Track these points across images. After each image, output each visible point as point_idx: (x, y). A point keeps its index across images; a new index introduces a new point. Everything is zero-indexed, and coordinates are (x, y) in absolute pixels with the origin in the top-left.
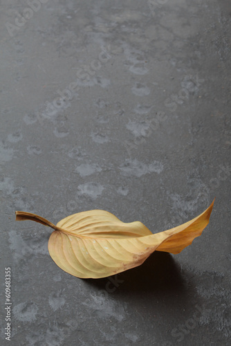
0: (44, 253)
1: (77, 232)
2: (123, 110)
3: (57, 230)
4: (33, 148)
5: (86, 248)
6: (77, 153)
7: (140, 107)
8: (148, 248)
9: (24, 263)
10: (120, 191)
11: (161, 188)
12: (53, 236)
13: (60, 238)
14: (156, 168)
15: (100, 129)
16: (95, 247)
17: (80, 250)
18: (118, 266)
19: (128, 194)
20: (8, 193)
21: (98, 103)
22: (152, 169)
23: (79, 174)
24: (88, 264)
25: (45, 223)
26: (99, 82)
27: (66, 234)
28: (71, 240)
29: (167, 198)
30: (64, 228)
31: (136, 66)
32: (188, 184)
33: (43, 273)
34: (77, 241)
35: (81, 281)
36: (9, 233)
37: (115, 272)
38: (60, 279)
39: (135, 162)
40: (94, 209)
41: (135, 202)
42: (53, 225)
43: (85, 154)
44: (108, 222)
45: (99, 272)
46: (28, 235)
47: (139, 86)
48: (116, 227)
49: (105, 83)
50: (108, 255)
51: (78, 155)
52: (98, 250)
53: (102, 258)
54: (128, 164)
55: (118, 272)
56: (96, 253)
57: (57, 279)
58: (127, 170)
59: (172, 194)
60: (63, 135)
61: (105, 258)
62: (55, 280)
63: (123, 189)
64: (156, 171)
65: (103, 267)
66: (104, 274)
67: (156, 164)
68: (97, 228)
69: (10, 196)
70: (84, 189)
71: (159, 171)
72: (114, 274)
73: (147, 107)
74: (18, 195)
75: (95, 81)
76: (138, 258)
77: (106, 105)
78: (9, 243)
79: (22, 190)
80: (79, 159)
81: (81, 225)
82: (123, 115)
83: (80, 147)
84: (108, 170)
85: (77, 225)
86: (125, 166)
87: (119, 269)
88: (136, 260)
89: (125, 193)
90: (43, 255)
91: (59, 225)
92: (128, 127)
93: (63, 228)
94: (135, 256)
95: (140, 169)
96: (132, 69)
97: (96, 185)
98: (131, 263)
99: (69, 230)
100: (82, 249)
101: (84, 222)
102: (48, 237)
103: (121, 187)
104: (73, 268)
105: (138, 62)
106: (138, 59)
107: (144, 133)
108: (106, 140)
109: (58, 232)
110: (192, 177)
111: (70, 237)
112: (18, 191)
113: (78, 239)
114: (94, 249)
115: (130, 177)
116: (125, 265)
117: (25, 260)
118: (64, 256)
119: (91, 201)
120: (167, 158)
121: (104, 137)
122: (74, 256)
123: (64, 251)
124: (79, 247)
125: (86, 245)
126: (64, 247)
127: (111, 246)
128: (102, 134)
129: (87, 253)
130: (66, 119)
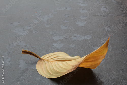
0: (34, 68)
1: (50, 60)
2: (75, 18)
3: (40, 59)
4: (36, 31)
5: (52, 66)
6: (54, 32)
7: (83, 17)
8: (79, 62)
9: (24, 72)
10: (71, 46)
11: (90, 45)
12: (39, 62)
13: (42, 62)
14: (88, 37)
15: (65, 24)
16: (56, 65)
17: (49, 67)
18: (65, 71)
19: (74, 47)
20: (22, 46)
21: (65, 16)
22: (86, 37)
23: (54, 39)
24: (52, 72)
25: (36, 56)
26: (66, 9)
27: (44, 60)
28: (46, 63)
29: (92, 48)
30: (44, 58)
31: (82, 3)
32: (102, 43)
33: (32, 76)
34: (49, 63)
35: (49, 80)
36: (20, 61)
37: (64, 74)
38: (40, 79)
39: (79, 35)
40: (59, 52)
41: (77, 50)
42: (39, 57)
43: (57, 33)
44: (64, 56)
45: (57, 75)
46: (28, 62)
47: (82, 10)
48: (67, 58)
49: (69, 9)
50: (61, 67)
51: (54, 33)
52: (57, 66)
53: (58, 69)
54: (76, 36)
55: (65, 74)
56: (57, 67)
57: (38, 79)
58: (75, 38)
59: (94, 47)
60: (49, 26)
62: (37, 79)
63: (72, 45)
65: (59, 72)
66: (59, 75)
67: (88, 36)
68: (58, 58)
69: (23, 47)
71: (89, 39)
72: (63, 75)
73: (85, 17)
74: (26, 47)
75: (65, 8)
76: (75, 67)
77: (68, 16)
78: (19, 65)
79: (28, 45)
80: (54, 34)
81: (51, 57)
82: (75, 19)
83: (55, 30)
85: (50, 57)
86: (74, 37)
87: (66, 72)
88: (73, 68)
89: (73, 46)
91: (42, 57)
92: (77, 23)
93: (43, 58)
94: (73, 66)
95: (80, 38)
96: (80, 4)
98: (71, 69)
99: (46, 59)
100: (51, 66)
101: (53, 56)
102: (36, 63)
103: (72, 44)
104: (46, 74)
105: (83, 2)
106: (83, 1)
107: (83, 25)
108: (67, 28)
109: (41, 60)
110: (103, 40)
111: (46, 62)
112: (26, 46)
113: (49, 62)
114: (56, 66)
115: (76, 41)
116: (68, 71)
117: (25, 71)
118: (43, 70)
119: (58, 49)
120: (93, 34)
121: (66, 27)
122: (47, 69)
123: (43, 68)
124: (49, 65)
125: (52, 64)
126: (43, 66)
127: (63, 64)
128: (65, 26)
129: (52, 67)
130: (51, 21)
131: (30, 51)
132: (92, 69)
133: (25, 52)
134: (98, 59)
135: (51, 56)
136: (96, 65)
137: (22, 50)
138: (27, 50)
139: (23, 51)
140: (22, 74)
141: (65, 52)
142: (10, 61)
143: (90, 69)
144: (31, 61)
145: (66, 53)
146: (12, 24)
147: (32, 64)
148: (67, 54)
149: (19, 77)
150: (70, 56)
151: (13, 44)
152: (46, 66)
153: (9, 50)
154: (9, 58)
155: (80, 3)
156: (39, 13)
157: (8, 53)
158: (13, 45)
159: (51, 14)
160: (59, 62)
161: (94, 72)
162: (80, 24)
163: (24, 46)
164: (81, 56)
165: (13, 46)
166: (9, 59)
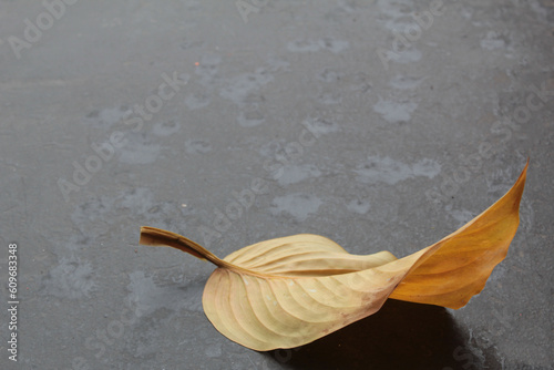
0: (192, 308)
1: (261, 270)
2: (370, 84)
3: (220, 266)
4: (197, 143)
5: (274, 296)
7: (403, 80)
8: (392, 279)
10: (353, 206)
12: (215, 279)
13: (227, 282)
14: (429, 169)
15: (324, 113)
16: (291, 291)
17: (262, 300)
18: (330, 318)
19: (369, 211)
20: (139, 212)
21: (324, 76)
22: (418, 170)
23: (276, 181)
24: (274, 322)
25: (201, 254)
26: (329, 45)
27: (239, 272)
28: (246, 282)
29: (447, 217)
30: (237, 263)
31: (398, 20)
32: (490, 194)
33: (186, 341)
34: (258, 284)
35: (260, 357)
36: (132, 276)
37: (326, 330)
38: (219, 352)
39: (387, 161)
40: (300, 233)
41: (382, 224)
42: (214, 256)
44: (322, 253)
45: (295, 335)
46: (166, 278)
48: (338, 261)
49: (339, 46)
50: (314, 302)
52: (295, 296)
53: (302, 308)
54: (373, 165)
55: (331, 331)
56: (293, 302)
57: (213, 352)
58: (371, 173)
59: (457, 211)
60: (254, 123)
61: (308, 307)
62: (209, 354)
63: (360, 203)
64: (425, 174)
65: (306, 324)
66: (305, 338)
67: (427, 164)
68: (299, 264)
69: (143, 217)
70: (284, 204)
71: (431, 175)
72: (324, 335)
73: (414, 79)
74: (158, 215)
75: (322, 44)
76: (373, 299)
77: (338, 78)
78: (127, 292)
79: (167, 207)
81: (269, 259)
82: (369, 91)
83: (283, 140)
84: (333, 175)
85: (262, 258)
86: (367, 167)
87: (334, 324)
88: (368, 303)
89: (363, 210)
90: (190, 311)
91: (227, 260)
92: (377, 108)
93: (234, 263)
94: (365, 297)
95: (395, 172)
96: (389, 25)
97: (307, 197)
98: (359, 311)
99: (246, 267)
100: (267, 297)
101: (275, 253)
102: (202, 282)
103: (356, 201)
104: (246, 334)
105: (401, 15)
106: (402, 11)
107: (406, 117)
108: (334, 128)
109: (223, 271)
110: (497, 182)
111: (244, 277)
112: (158, 209)
113: (260, 281)
114: (289, 295)
115: (374, 185)
116: (345, 316)
117: (154, 320)
118: (231, 312)
119: (295, 223)
120: (449, 154)
121: (331, 124)
122: (251, 311)
123: (232, 304)
124: (260, 294)
125: (275, 290)
126: (232, 296)
127: (322, 287)
128: (327, 120)
129: (275, 303)
130: (263, 99)
131: (174, 232)
132: (451, 311)
133: (153, 238)
134: (475, 263)
135: (268, 252)
136: (465, 289)
137: (142, 230)
138: (161, 227)
139: (143, 234)
140: (142, 335)
141: (330, 236)
142: (88, 278)
143: (442, 309)
144: (181, 276)
145: (332, 239)
146: (94, 114)
147: (184, 288)
148: (336, 241)
149: (128, 347)
150: (351, 253)
151: (100, 200)
152: (247, 296)
153: (82, 230)
154: (83, 264)
155: (388, 18)
156: (213, 67)
157: (78, 243)
158: (102, 206)
159: (261, 70)
160: (301, 280)
161: (459, 323)
162: (394, 112)
163: (149, 211)
164: (399, 253)
165: (102, 211)
166: (86, 269)
